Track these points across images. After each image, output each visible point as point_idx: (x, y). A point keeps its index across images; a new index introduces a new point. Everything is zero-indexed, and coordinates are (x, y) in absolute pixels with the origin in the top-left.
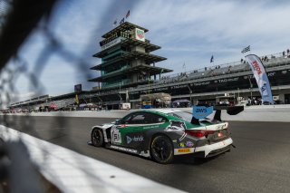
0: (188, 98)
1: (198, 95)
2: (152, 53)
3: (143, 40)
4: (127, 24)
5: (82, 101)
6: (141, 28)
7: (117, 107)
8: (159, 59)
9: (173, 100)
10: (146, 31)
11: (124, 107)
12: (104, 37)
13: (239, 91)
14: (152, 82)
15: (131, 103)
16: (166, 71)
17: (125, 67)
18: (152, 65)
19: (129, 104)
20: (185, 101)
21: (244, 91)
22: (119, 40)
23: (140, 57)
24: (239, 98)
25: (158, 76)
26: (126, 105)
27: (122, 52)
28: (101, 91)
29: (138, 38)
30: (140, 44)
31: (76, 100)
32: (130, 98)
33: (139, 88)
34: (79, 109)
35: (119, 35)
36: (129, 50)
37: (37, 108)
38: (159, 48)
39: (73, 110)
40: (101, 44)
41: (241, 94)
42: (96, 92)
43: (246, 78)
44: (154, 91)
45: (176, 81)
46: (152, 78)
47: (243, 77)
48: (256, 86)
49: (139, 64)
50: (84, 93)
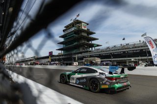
0: (110, 61)
1: (116, 59)
2: (90, 36)
3: (86, 29)
4: (77, 20)
5: (52, 60)
6: (85, 23)
7: (71, 64)
8: (95, 39)
9: (102, 61)
10: (88, 24)
11: (75, 64)
12: (65, 27)
13: (140, 58)
14: (90, 51)
15: (79, 62)
16: (98, 46)
17: (76, 43)
18: (90, 42)
19: (77, 63)
20: (109, 62)
21: (143, 58)
22: (73, 29)
23: (84, 38)
24: (140, 62)
25: (93, 48)
26: (76, 63)
27: (74, 35)
28: (63, 55)
29: (83, 28)
30: (84, 31)
31: (49, 59)
32: (78, 60)
33: (83, 55)
34: (51, 64)
35: (73, 26)
36: (78, 34)
37: (29, 63)
38: (95, 33)
39: (47, 65)
40: (64, 31)
41: (142, 60)
42: (60, 56)
43: (144, 50)
44: (91, 56)
45: (104, 51)
46: (91, 49)
47: (142, 50)
48: (151, 55)
49: (83, 42)
50: (54, 56)
